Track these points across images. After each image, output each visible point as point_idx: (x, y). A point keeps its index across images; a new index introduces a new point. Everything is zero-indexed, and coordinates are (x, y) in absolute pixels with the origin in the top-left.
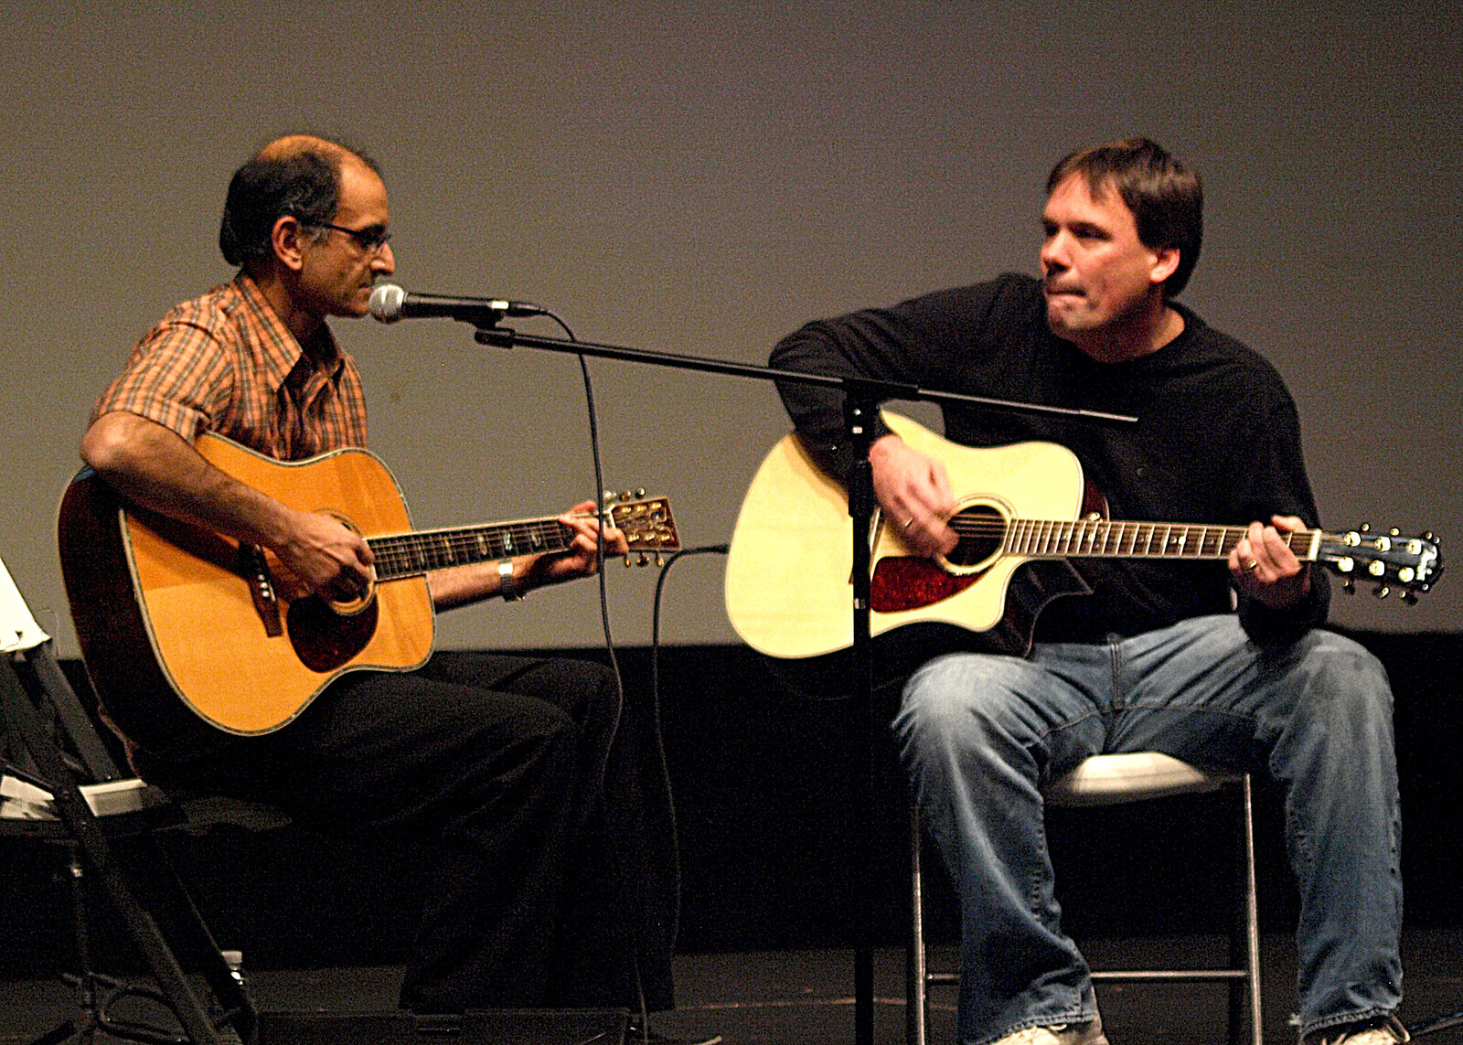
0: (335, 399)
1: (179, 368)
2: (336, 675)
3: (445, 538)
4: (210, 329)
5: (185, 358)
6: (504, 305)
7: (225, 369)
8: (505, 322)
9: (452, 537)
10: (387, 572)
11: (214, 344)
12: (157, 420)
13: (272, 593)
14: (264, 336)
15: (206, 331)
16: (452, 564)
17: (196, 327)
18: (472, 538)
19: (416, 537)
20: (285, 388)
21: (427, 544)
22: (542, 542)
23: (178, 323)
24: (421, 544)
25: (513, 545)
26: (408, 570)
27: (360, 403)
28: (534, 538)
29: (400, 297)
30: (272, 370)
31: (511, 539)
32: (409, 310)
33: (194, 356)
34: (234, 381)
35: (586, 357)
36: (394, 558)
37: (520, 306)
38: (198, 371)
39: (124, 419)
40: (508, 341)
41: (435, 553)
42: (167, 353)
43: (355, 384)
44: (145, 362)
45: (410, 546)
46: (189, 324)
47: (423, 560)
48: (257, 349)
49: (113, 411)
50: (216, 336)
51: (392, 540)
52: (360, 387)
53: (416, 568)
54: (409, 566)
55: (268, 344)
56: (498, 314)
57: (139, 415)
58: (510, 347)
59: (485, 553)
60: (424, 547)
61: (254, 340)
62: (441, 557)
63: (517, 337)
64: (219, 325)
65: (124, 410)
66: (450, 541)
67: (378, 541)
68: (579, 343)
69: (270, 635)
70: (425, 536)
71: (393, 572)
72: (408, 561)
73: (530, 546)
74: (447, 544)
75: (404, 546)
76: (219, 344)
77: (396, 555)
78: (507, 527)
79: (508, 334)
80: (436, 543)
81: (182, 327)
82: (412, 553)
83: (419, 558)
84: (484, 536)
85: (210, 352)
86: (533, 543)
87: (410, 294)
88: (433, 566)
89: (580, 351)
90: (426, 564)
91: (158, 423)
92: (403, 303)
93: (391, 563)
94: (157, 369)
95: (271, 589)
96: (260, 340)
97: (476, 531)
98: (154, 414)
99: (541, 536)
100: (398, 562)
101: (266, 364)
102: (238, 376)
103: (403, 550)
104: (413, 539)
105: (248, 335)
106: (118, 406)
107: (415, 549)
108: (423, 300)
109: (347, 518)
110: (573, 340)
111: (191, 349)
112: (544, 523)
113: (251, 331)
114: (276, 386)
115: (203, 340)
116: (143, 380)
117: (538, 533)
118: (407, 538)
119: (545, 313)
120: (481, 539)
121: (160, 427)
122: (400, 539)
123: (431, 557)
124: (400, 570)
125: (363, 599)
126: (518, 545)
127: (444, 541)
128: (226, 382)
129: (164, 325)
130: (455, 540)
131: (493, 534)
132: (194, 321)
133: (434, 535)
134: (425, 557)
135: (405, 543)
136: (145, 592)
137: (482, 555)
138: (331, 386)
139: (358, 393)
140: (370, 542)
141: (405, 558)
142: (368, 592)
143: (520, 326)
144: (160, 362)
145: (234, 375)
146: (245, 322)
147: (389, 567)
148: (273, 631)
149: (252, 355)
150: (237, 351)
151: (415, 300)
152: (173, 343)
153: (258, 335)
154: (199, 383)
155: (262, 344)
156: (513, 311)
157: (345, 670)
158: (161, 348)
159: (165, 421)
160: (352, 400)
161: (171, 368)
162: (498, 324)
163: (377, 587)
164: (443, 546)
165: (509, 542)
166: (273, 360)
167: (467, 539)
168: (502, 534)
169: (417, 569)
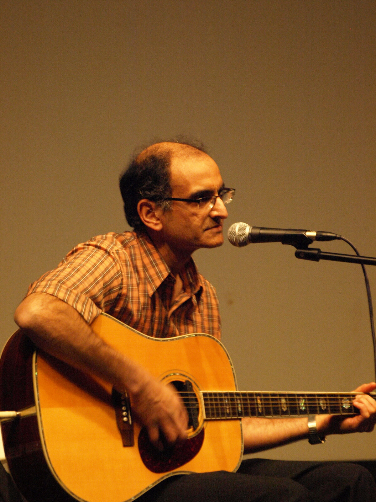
0: (197, 313)
1: (83, 271)
2: (167, 475)
3: (258, 397)
4: (109, 250)
5: (89, 266)
6: (313, 234)
7: (115, 274)
8: (315, 245)
9: (262, 397)
10: (213, 414)
11: (110, 259)
12: (62, 298)
13: (130, 419)
14: (146, 261)
15: (106, 251)
16: (260, 415)
17: (100, 248)
18: (276, 399)
19: (238, 394)
20: (157, 295)
21: (244, 400)
22: (327, 407)
23: (89, 245)
24: (240, 399)
25: (306, 407)
26: (228, 415)
27: (216, 319)
28: (322, 405)
29: (248, 230)
30: (150, 283)
31: (305, 404)
32: (254, 238)
33: (95, 264)
34: (122, 284)
35: (366, 266)
36: (219, 407)
37: (324, 234)
38: (97, 274)
39: (43, 296)
40: (316, 257)
41: (249, 406)
42: (78, 261)
43: (214, 307)
44: (63, 267)
45: (232, 400)
46: (96, 246)
47: (240, 409)
48: (141, 269)
49: (35, 292)
50: (112, 254)
51: (220, 394)
52: (218, 310)
53: (234, 414)
54: (230, 412)
55: (149, 266)
56: (310, 240)
57: (52, 295)
58: (317, 260)
59: (285, 410)
60: (242, 402)
61: (139, 263)
62: (253, 409)
63: (322, 254)
64: (116, 248)
65: (42, 292)
66: (261, 400)
67: (210, 394)
68: (361, 257)
69: (125, 445)
70: (244, 395)
71: (218, 415)
72: (229, 409)
73: (318, 409)
74: (259, 402)
75: (228, 399)
76: (114, 259)
77: (222, 404)
78: (303, 395)
79: (316, 252)
80: (251, 400)
81: (92, 247)
82: (233, 404)
83: (238, 408)
84: (286, 399)
85: (107, 263)
86: (320, 407)
87: (254, 228)
88: (246, 414)
89: (363, 262)
90: (241, 412)
91: (63, 301)
92: (249, 234)
93: (217, 409)
94: (69, 270)
95: (130, 416)
96: (143, 262)
97: (281, 395)
98: (61, 295)
99: (327, 404)
100: (222, 409)
101: (146, 278)
102: (125, 281)
103: (227, 401)
104: (235, 396)
105: (136, 259)
106: (39, 289)
107: (236, 402)
108: (262, 231)
109: (191, 377)
110: (358, 255)
111: (93, 260)
112: (330, 395)
113: (138, 257)
114: (151, 293)
115: (103, 256)
116: (59, 275)
117: (325, 402)
118: (232, 394)
119: (340, 238)
120: (283, 401)
121: (64, 303)
122: (226, 394)
123: (246, 409)
124: (223, 414)
125: (194, 430)
126: (309, 407)
127: (257, 399)
128: (116, 283)
129: (80, 245)
130: (265, 399)
131: (292, 398)
132: (99, 244)
133: (251, 395)
134: (241, 408)
135: (229, 397)
136: (42, 410)
137: (282, 411)
138: (194, 300)
139: (215, 313)
140: (205, 394)
141: (228, 407)
142: (198, 425)
143: (325, 247)
144: (73, 266)
145: (122, 280)
146: (134, 251)
147: (215, 412)
148: (127, 443)
149: (137, 272)
150: (126, 265)
151: (257, 231)
152: (84, 256)
153: (142, 260)
154: (96, 282)
155: (144, 266)
156: (320, 238)
157: (173, 473)
158: (75, 258)
159: (68, 300)
160: (210, 317)
161: (79, 270)
162: (310, 246)
163: (205, 424)
164: (255, 402)
165: (303, 405)
166: (151, 277)
167: (273, 400)
168: (299, 399)
169: (236, 415)
